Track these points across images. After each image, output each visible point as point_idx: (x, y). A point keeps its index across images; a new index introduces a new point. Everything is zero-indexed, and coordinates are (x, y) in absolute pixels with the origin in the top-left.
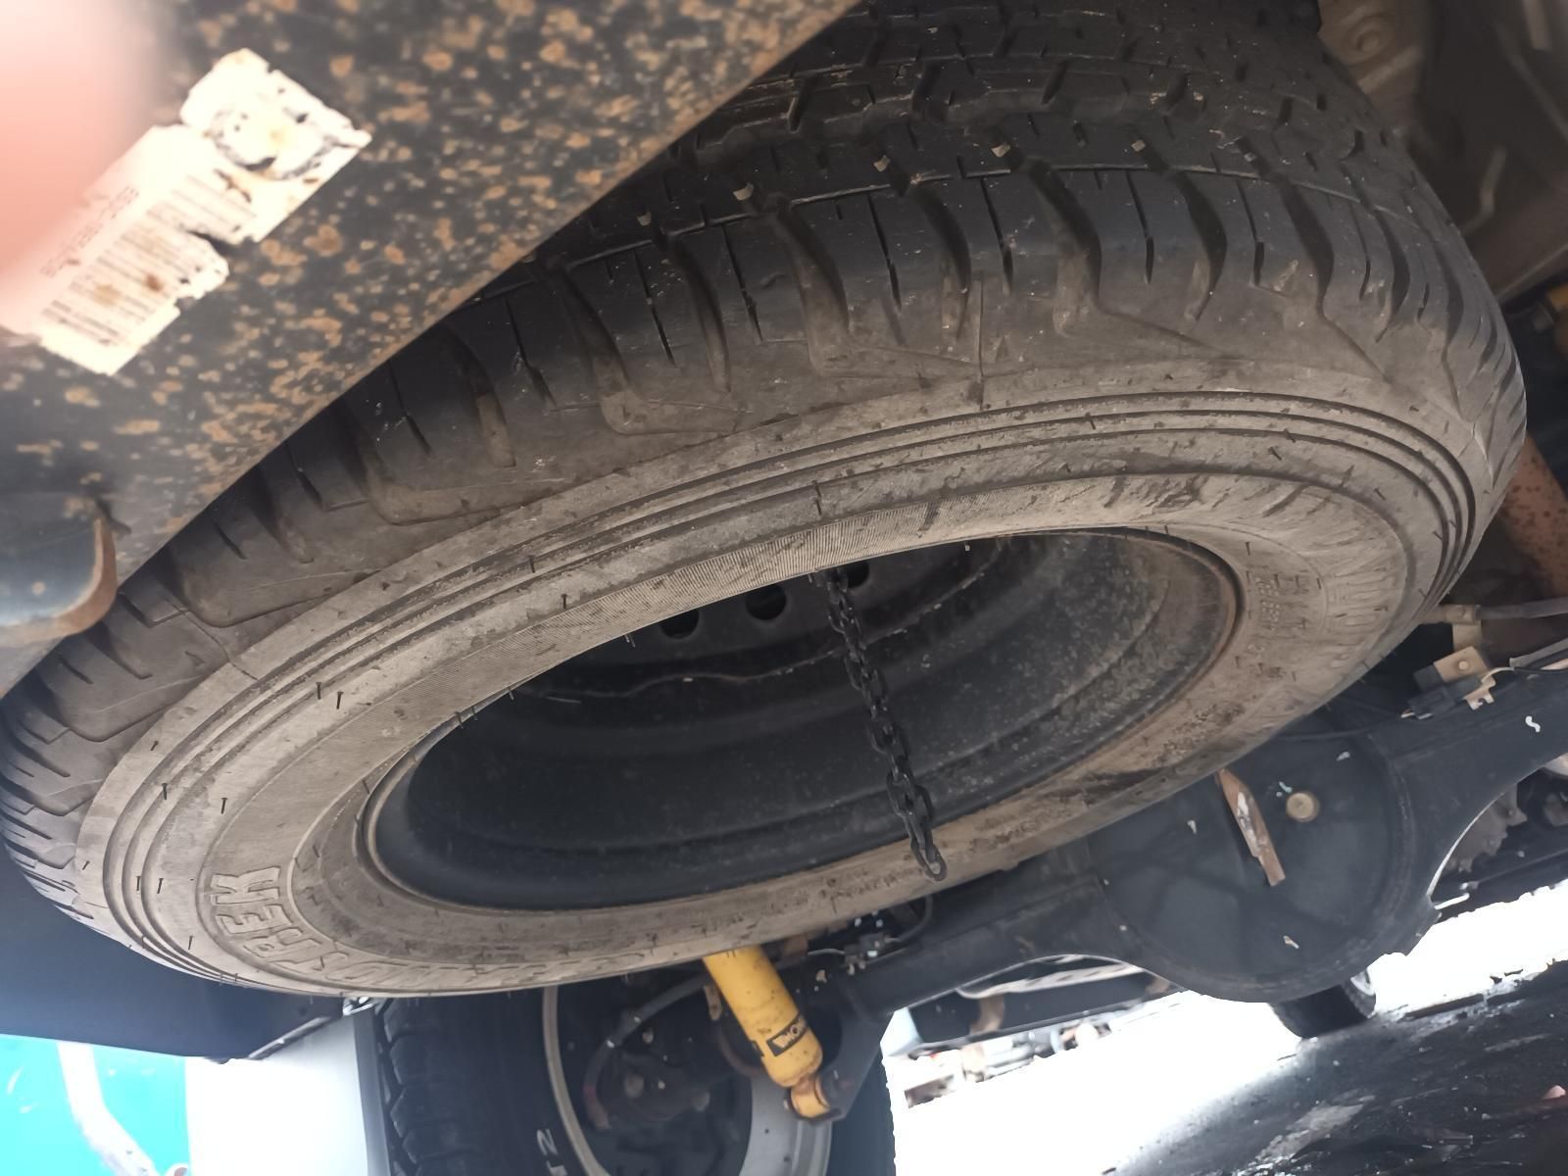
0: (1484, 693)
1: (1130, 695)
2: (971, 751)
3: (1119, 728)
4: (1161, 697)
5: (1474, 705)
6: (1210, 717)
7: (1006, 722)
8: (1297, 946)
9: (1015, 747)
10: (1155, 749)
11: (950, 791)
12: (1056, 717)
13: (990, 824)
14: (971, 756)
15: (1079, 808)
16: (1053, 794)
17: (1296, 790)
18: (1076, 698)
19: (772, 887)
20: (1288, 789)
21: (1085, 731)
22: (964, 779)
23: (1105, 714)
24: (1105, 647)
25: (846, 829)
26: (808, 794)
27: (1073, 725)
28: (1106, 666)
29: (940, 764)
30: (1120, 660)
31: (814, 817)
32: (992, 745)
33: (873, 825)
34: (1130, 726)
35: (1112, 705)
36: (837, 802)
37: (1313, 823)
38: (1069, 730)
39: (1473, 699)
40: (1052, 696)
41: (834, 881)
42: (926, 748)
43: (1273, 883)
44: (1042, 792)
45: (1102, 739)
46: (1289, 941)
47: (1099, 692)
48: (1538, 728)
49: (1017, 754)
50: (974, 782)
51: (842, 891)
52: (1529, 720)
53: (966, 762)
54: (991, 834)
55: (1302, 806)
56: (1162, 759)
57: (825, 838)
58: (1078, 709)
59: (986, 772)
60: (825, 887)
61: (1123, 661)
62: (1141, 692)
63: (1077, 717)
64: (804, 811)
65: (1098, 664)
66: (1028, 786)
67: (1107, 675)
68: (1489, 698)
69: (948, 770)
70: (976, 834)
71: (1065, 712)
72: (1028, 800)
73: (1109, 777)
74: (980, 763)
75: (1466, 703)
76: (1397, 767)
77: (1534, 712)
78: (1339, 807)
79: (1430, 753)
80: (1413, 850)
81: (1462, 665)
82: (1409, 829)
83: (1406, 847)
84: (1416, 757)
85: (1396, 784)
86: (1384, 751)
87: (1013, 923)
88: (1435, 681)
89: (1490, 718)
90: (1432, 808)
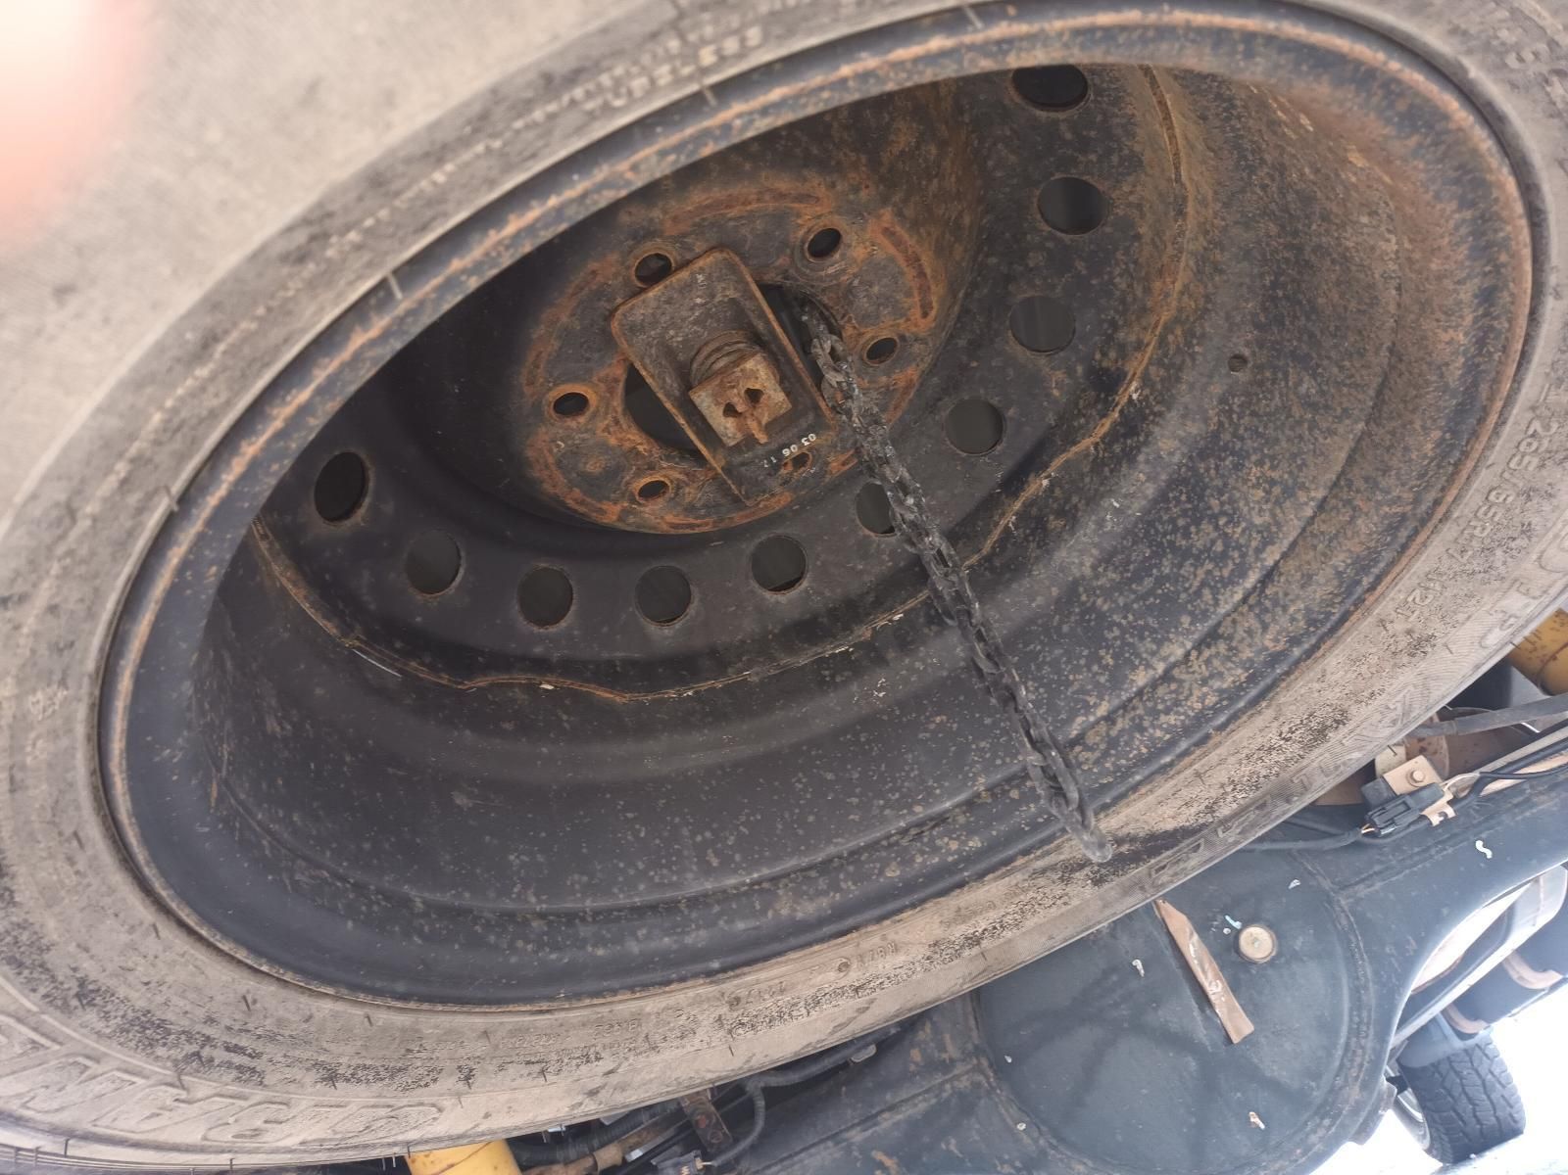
0: (1444, 807)
1: (1202, 699)
2: (948, 805)
3: (1167, 759)
4: (1241, 704)
5: (1436, 820)
6: (1296, 736)
7: (999, 762)
8: (1262, 1126)
9: (1015, 794)
10: (1205, 793)
11: (919, 859)
12: (1078, 749)
13: (961, 916)
14: (947, 811)
15: (1082, 891)
16: (1053, 868)
17: (1246, 924)
18: (1110, 719)
19: (652, 1004)
20: (1237, 925)
21: (1123, 762)
22: (939, 842)
23: (1158, 733)
24: (1160, 643)
25: (770, 914)
26: (715, 862)
27: (1105, 754)
28: (1161, 667)
29: (902, 824)
30: (1187, 655)
31: (724, 896)
32: (978, 795)
33: (807, 909)
34: (1186, 753)
35: (1172, 719)
36: (755, 875)
37: (1272, 963)
38: (1097, 762)
39: (1431, 813)
40: (1070, 720)
41: (738, 1000)
42: (881, 802)
43: (1236, 1039)
44: (1040, 864)
45: (1138, 778)
46: (1255, 1119)
47: (1150, 704)
48: (1489, 854)
49: (1016, 804)
50: (954, 846)
51: (745, 1020)
52: (1479, 845)
53: (941, 819)
54: (959, 931)
55: (1257, 942)
56: (1210, 809)
57: (741, 925)
58: (1114, 733)
59: (971, 831)
60: (724, 1010)
61: (1194, 654)
62: (1221, 691)
63: (1113, 743)
64: (709, 886)
65: (1148, 666)
66: (1025, 852)
67: (1167, 677)
68: (1450, 812)
69: (913, 832)
70: (938, 932)
71: (1092, 738)
72: (1019, 876)
73: (1132, 839)
74: (962, 819)
75: (1424, 817)
76: (1343, 902)
77: (1484, 836)
78: (1298, 944)
79: (1378, 885)
80: (1373, 1002)
81: (1417, 776)
82: (1365, 975)
83: (1364, 998)
84: (1362, 891)
85: (1344, 922)
86: (1326, 884)
87: (870, 1131)
88: (1385, 795)
89: (1440, 842)
90: (1387, 950)
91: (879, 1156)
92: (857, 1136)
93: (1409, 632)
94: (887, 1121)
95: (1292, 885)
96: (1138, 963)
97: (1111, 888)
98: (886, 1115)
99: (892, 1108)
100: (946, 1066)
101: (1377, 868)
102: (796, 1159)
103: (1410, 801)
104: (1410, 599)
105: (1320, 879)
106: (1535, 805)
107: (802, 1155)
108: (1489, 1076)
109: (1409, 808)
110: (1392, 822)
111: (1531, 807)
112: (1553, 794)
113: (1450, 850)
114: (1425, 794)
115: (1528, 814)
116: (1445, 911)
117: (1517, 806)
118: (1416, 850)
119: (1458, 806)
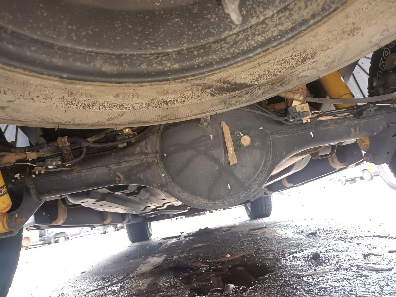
0: (308, 119)
1: (272, 32)
2: (171, 50)
3: (251, 55)
4: (284, 39)
5: (305, 122)
6: (296, 58)
7: (193, 40)
8: (230, 189)
9: (196, 53)
10: (258, 71)
11: (155, 65)
12: (223, 42)
13: (164, 93)
14: (170, 52)
15: (207, 97)
16: (200, 85)
17: (244, 135)
18: (237, 34)
20: (242, 135)
21: (237, 51)
22: (164, 62)
23: (253, 43)
24: (265, 9)
25: (92, 64)
26: (74, 38)
27: (232, 46)
28: (262, 18)
29: (152, 52)
30: (273, 15)
31: (74, 52)
32: (183, 50)
33: (107, 68)
34: (259, 54)
35: (260, 38)
36: (90, 49)
37: (248, 147)
38: (228, 49)
39: (305, 119)
40: (223, 32)
41: (72, 94)
42: (147, 42)
43: (231, 164)
44: (196, 82)
45: (239, 59)
46: (229, 186)
47: (253, 31)
48: (313, 136)
49: (195, 56)
50: (169, 64)
51: (74, 102)
52: (311, 133)
53: (167, 55)
54: (162, 98)
55: (246, 140)
56: (257, 79)
57: (79, 64)
58: (237, 39)
59: (176, 61)
60: (66, 95)
61: (276, 15)
62: (280, 31)
63: (236, 43)
64: (69, 45)
65: (258, 17)
66: (193, 76)
67: (263, 22)
68: (309, 121)
69: (156, 56)
70: (155, 96)
71: (229, 40)
72: (188, 85)
73: (229, 83)
74: (174, 56)
75: (302, 120)
76: (271, 138)
77: (313, 131)
78: (256, 144)
79: (282, 136)
80: (269, 165)
81: (305, 108)
82: (269, 158)
83: (267, 164)
84: (277, 136)
85: (269, 143)
86: (268, 132)
87: (118, 167)
88: (294, 111)
89: (301, 129)
90: (278, 153)
91: (119, 174)
92: (113, 167)
93: (354, 24)
94: (124, 165)
95: (260, 128)
96: (212, 136)
97: (215, 99)
98: (124, 163)
99: (126, 162)
100: (146, 154)
101: (283, 131)
102: (92, 169)
103: (301, 114)
104: (362, 8)
105: (267, 130)
106: (329, 126)
107: (95, 168)
108: (267, 204)
109: (300, 115)
110: (294, 118)
111: (328, 127)
112: (335, 125)
113: (303, 132)
114: (305, 113)
115: (326, 128)
116: (296, 148)
117: (325, 125)
118: (295, 130)
119: (311, 120)
